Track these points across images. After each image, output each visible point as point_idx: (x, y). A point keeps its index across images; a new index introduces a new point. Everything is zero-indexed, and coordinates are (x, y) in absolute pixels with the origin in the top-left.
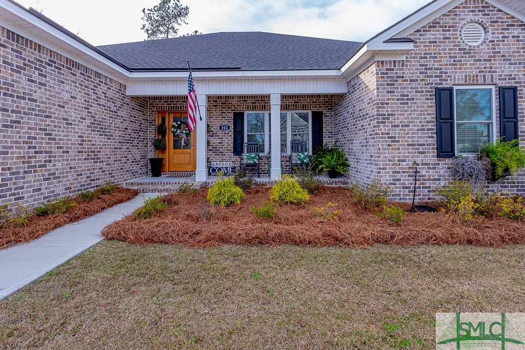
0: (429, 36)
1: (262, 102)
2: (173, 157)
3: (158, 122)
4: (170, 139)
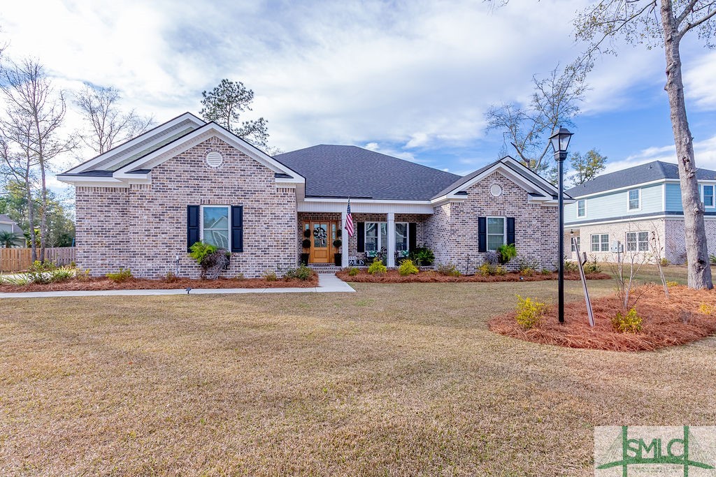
0: (476, 190)
2: (314, 253)
4: (312, 241)
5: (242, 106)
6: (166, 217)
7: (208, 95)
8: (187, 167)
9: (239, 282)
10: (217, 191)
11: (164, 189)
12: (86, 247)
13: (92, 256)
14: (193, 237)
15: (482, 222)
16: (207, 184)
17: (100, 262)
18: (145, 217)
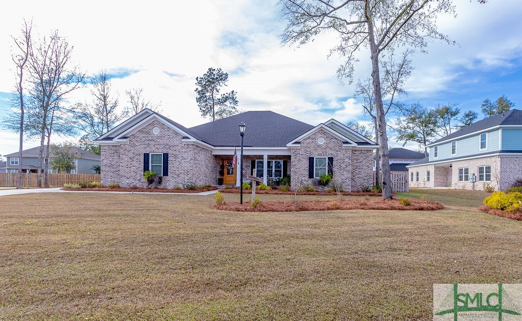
0: (308, 141)
1: (261, 157)
2: (227, 178)
3: (221, 163)
4: (225, 171)
5: (221, 84)
6: (135, 159)
7: (199, 79)
8: (144, 135)
9: (165, 190)
10: (157, 146)
11: (134, 146)
12: (104, 173)
13: (107, 177)
14: (146, 168)
15: (311, 160)
16: (152, 143)
17: (110, 180)
18: (126, 159)
